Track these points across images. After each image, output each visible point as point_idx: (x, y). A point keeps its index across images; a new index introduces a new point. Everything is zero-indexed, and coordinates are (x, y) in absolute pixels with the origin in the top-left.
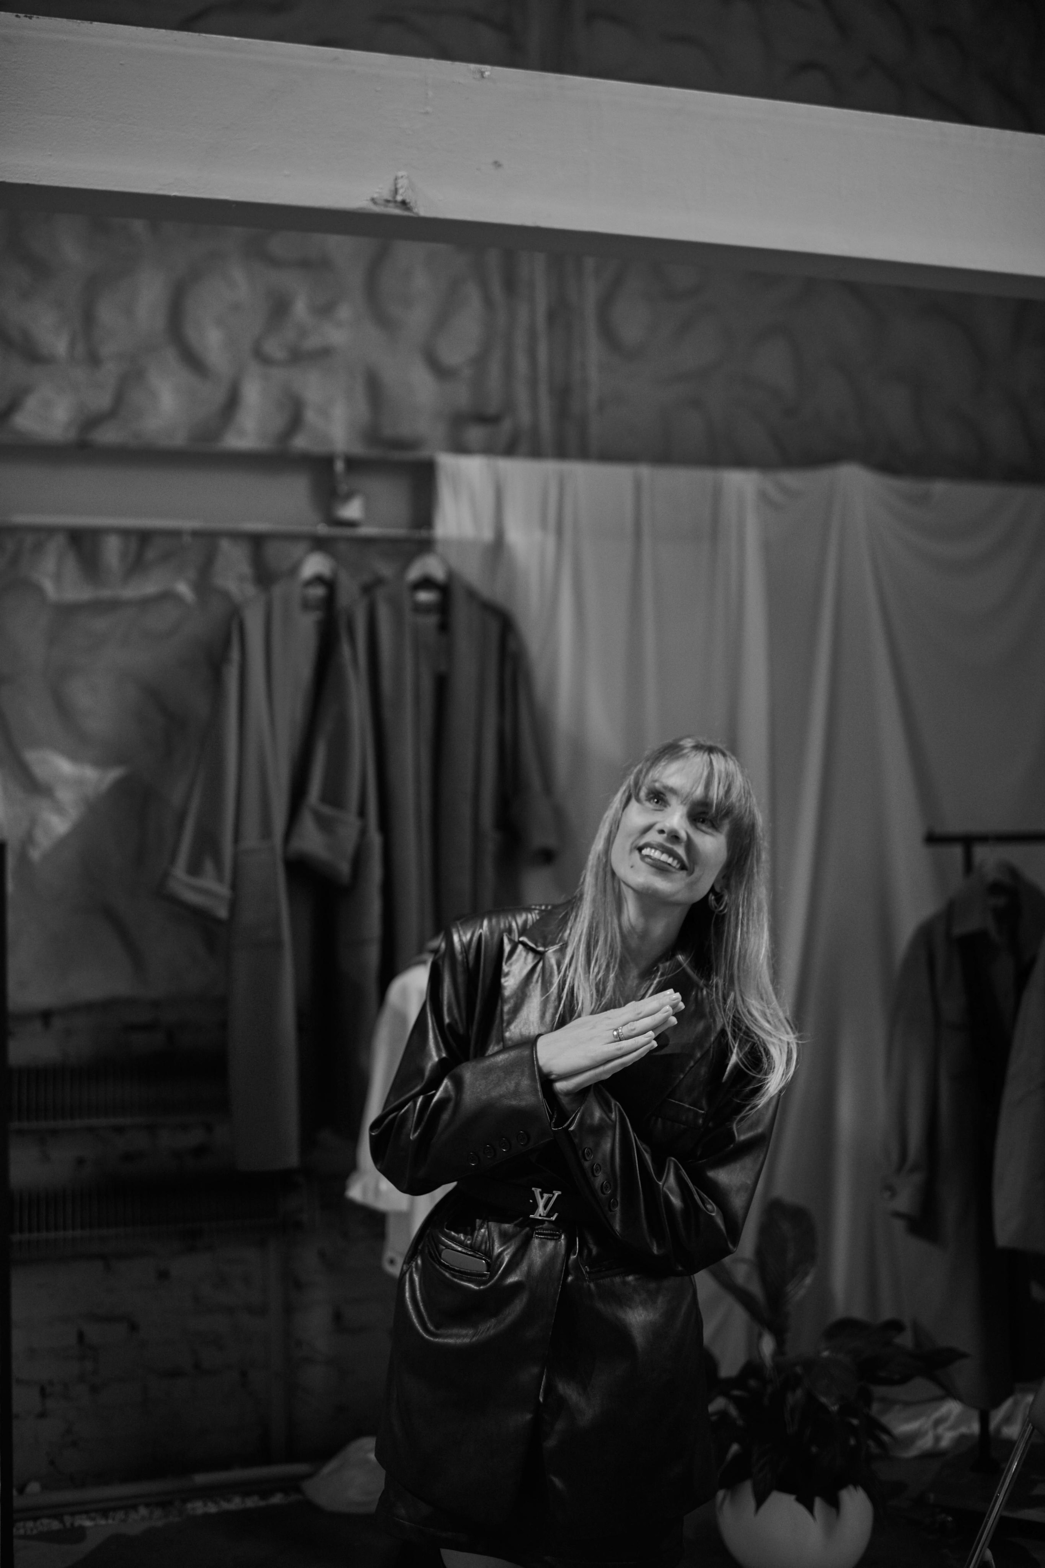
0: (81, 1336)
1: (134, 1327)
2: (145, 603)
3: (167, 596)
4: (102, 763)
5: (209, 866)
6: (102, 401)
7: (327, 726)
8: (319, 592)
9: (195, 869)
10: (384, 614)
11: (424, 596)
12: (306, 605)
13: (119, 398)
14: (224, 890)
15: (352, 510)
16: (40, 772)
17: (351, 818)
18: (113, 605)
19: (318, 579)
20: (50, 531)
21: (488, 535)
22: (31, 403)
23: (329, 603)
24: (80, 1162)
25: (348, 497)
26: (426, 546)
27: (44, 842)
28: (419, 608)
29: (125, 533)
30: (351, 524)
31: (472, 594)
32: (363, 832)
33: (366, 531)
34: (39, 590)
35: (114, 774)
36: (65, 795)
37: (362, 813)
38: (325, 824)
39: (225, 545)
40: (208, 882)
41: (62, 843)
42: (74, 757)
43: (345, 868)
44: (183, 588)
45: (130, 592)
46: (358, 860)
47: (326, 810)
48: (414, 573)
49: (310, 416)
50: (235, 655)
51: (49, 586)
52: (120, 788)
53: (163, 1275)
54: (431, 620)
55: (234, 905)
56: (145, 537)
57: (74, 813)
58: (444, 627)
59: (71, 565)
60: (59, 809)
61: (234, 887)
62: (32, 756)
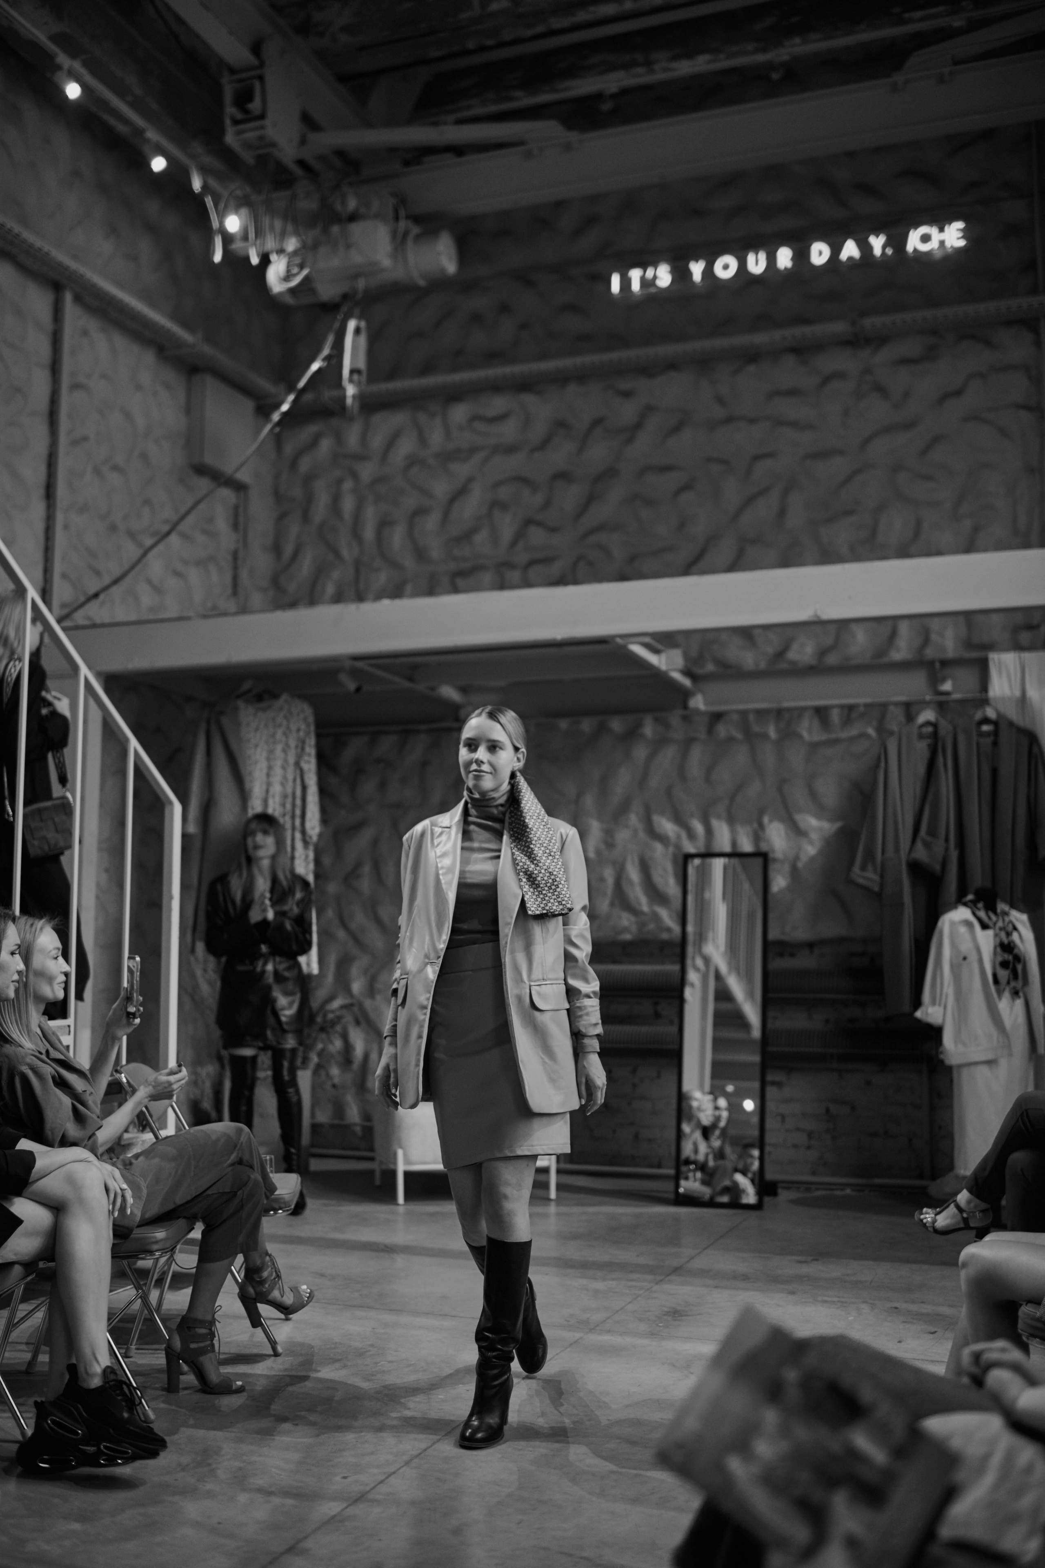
0: (828, 1110)
1: (853, 1108)
2: (852, 739)
3: (863, 735)
4: (831, 820)
5: (870, 867)
6: (829, 641)
7: (930, 796)
8: (930, 729)
9: (863, 868)
10: (961, 738)
11: (985, 728)
12: (921, 737)
13: (837, 638)
14: (876, 878)
15: (947, 686)
16: (802, 825)
17: (941, 842)
18: (836, 742)
19: (928, 723)
20: (804, 709)
21: (1018, 693)
22: (795, 646)
23: (935, 735)
24: (827, 1021)
25: (943, 680)
26: (985, 701)
27: (804, 858)
28: (981, 734)
29: (842, 707)
30: (947, 693)
31: (1011, 724)
32: (947, 849)
33: (957, 696)
34: (800, 737)
35: (838, 825)
36: (814, 836)
37: (947, 840)
38: (927, 845)
39: (892, 708)
40: (870, 874)
41: (813, 859)
42: (818, 817)
43: (938, 868)
44: (871, 731)
45: (844, 735)
46: (944, 864)
47: (929, 839)
48: (978, 716)
49: (934, 637)
50: (883, 764)
51: (805, 734)
52: (841, 832)
53: (868, 1083)
54: (989, 740)
55: (882, 885)
56: (851, 708)
57: (818, 844)
58: (995, 743)
59: (816, 724)
60: (811, 843)
61: (882, 877)
62: (798, 817)
